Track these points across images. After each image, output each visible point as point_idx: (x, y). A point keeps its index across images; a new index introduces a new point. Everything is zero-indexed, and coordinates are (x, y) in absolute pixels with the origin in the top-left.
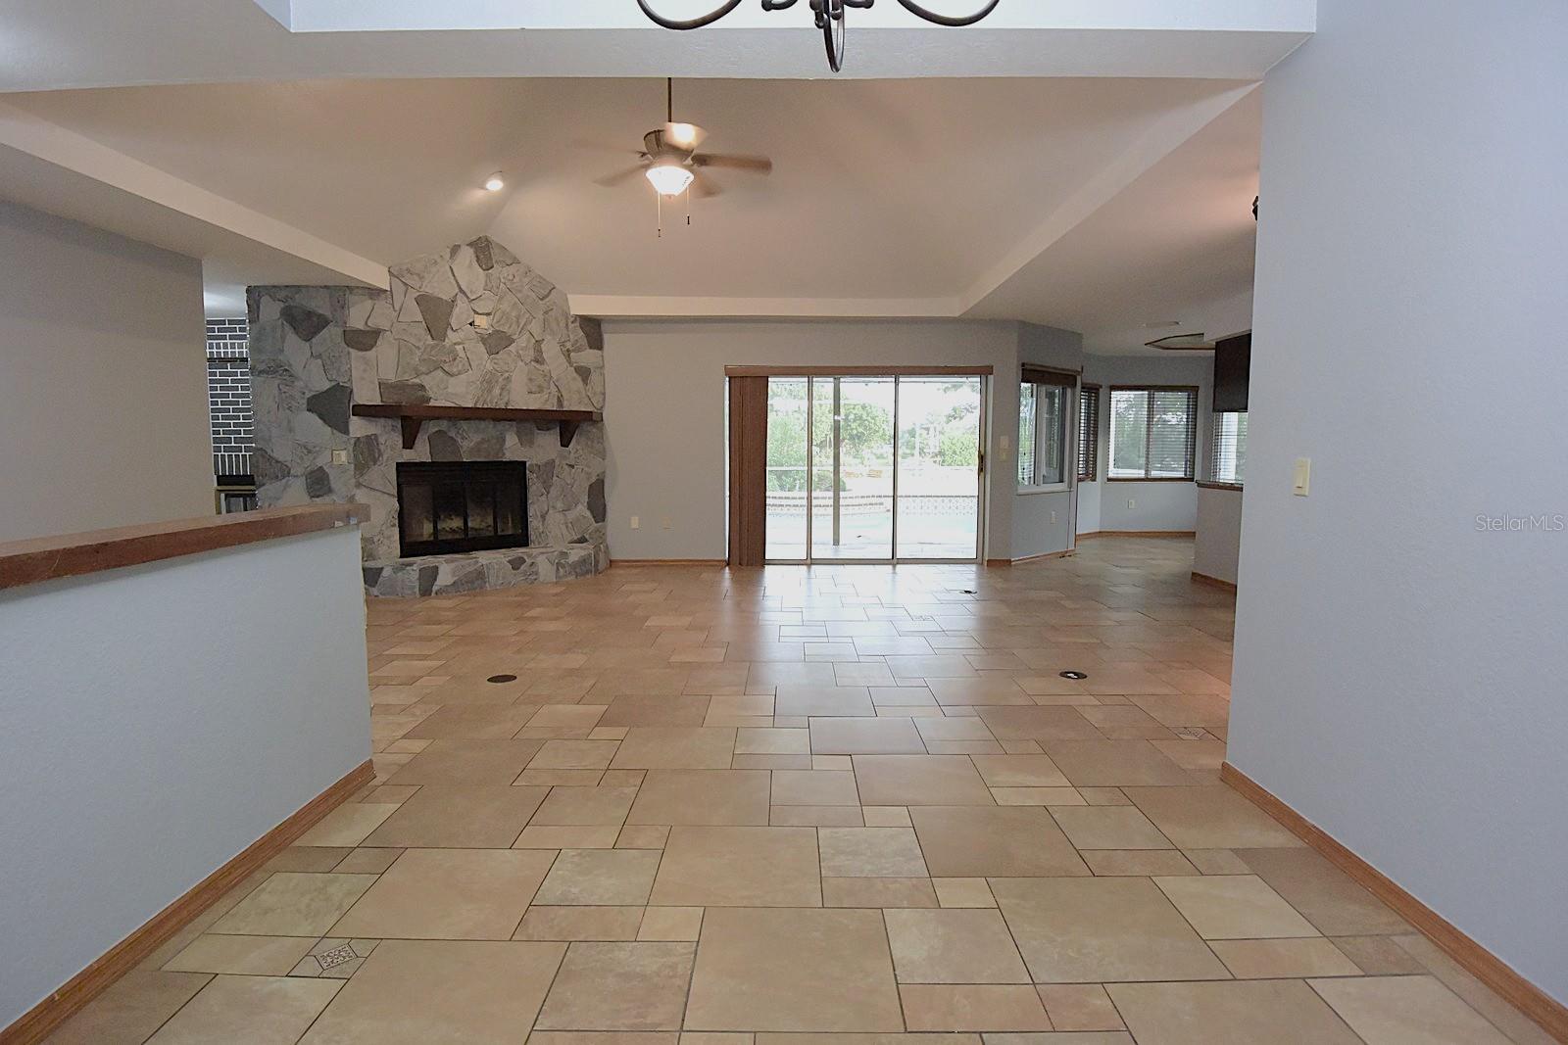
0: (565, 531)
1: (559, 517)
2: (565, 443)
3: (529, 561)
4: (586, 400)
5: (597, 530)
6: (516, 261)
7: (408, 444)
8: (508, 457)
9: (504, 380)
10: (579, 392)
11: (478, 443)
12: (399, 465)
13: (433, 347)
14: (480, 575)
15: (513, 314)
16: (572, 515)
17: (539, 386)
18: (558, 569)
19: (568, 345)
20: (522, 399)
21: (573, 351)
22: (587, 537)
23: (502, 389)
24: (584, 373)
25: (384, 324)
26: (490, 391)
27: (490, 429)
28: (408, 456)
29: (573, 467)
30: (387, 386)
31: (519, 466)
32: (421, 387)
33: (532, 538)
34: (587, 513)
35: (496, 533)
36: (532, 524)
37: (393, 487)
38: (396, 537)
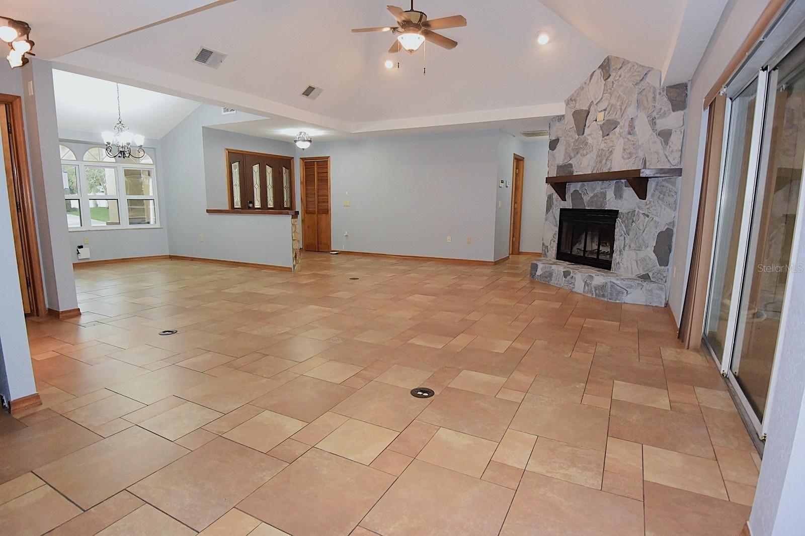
0: (635, 265)
1: (632, 254)
2: (642, 196)
3: (572, 275)
4: (664, 159)
5: (659, 272)
6: (625, 63)
7: (563, 198)
8: (608, 207)
9: (609, 153)
10: (657, 153)
11: (591, 198)
12: (561, 210)
13: (577, 140)
14: (551, 275)
15: (618, 104)
16: (642, 254)
17: (630, 154)
19: (654, 114)
20: (619, 164)
21: (659, 118)
22: (651, 275)
23: (607, 160)
24: (665, 135)
25: (560, 134)
26: (601, 162)
27: (599, 186)
28: (564, 205)
29: (648, 216)
30: (559, 167)
31: (614, 214)
32: (571, 165)
33: (613, 265)
34: (653, 257)
35: (598, 257)
36: (614, 255)
37: (556, 221)
38: (555, 248)
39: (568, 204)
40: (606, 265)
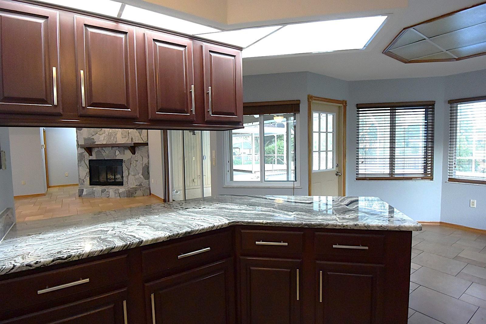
0: (134, 181)
1: (133, 177)
2: (134, 153)
3: (107, 190)
4: (141, 139)
5: (146, 182)
7: (91, 154)
8: (117, 158)
9: (115, 134)
10: (138, 137)
11: (108, 154)
12: (89, 160)
16: (137, 176)
17: (125, 136)
18: (115, 194)
20: (120, 140)
22: (142, 184)
23: (114, 138)
26: (111, 138)
27: (111, 150)
28: (91, 158)
29: (137, 161)
30: (85, 139)
31: (121, 161)
32: (93, 139)
33: (124, 183)
34: (142, 177)
35: (115, 180)
36: (124, 179)
37: (87, 167)
38: (88, 180)
39: (94, 157)
40: (121, 184)
